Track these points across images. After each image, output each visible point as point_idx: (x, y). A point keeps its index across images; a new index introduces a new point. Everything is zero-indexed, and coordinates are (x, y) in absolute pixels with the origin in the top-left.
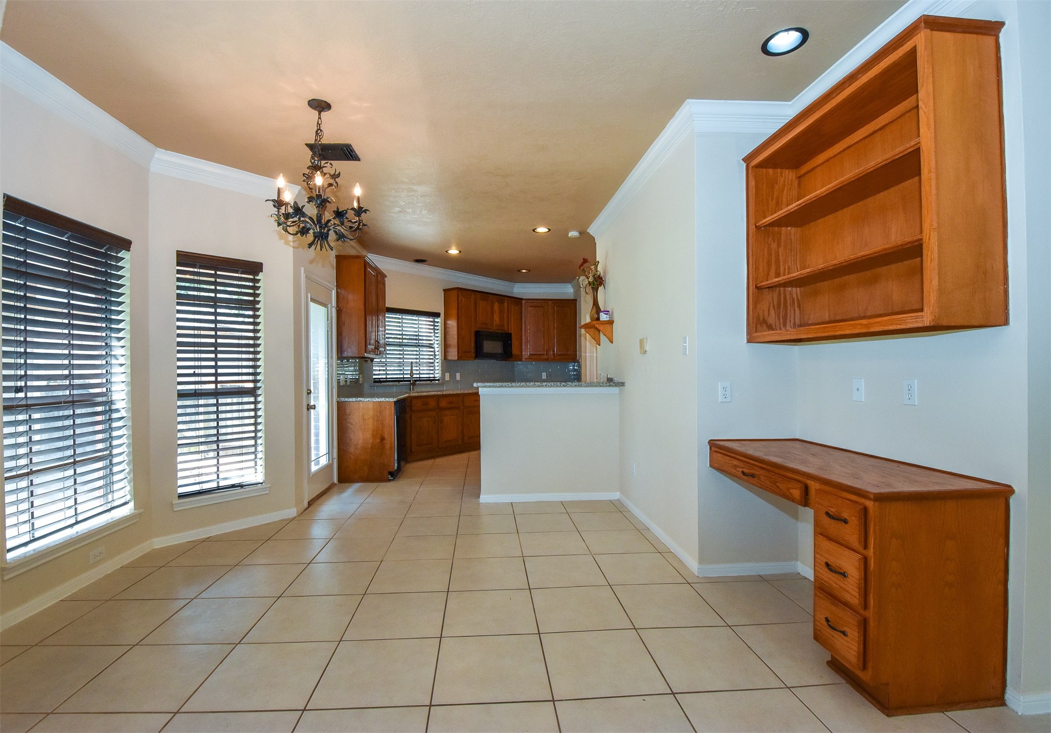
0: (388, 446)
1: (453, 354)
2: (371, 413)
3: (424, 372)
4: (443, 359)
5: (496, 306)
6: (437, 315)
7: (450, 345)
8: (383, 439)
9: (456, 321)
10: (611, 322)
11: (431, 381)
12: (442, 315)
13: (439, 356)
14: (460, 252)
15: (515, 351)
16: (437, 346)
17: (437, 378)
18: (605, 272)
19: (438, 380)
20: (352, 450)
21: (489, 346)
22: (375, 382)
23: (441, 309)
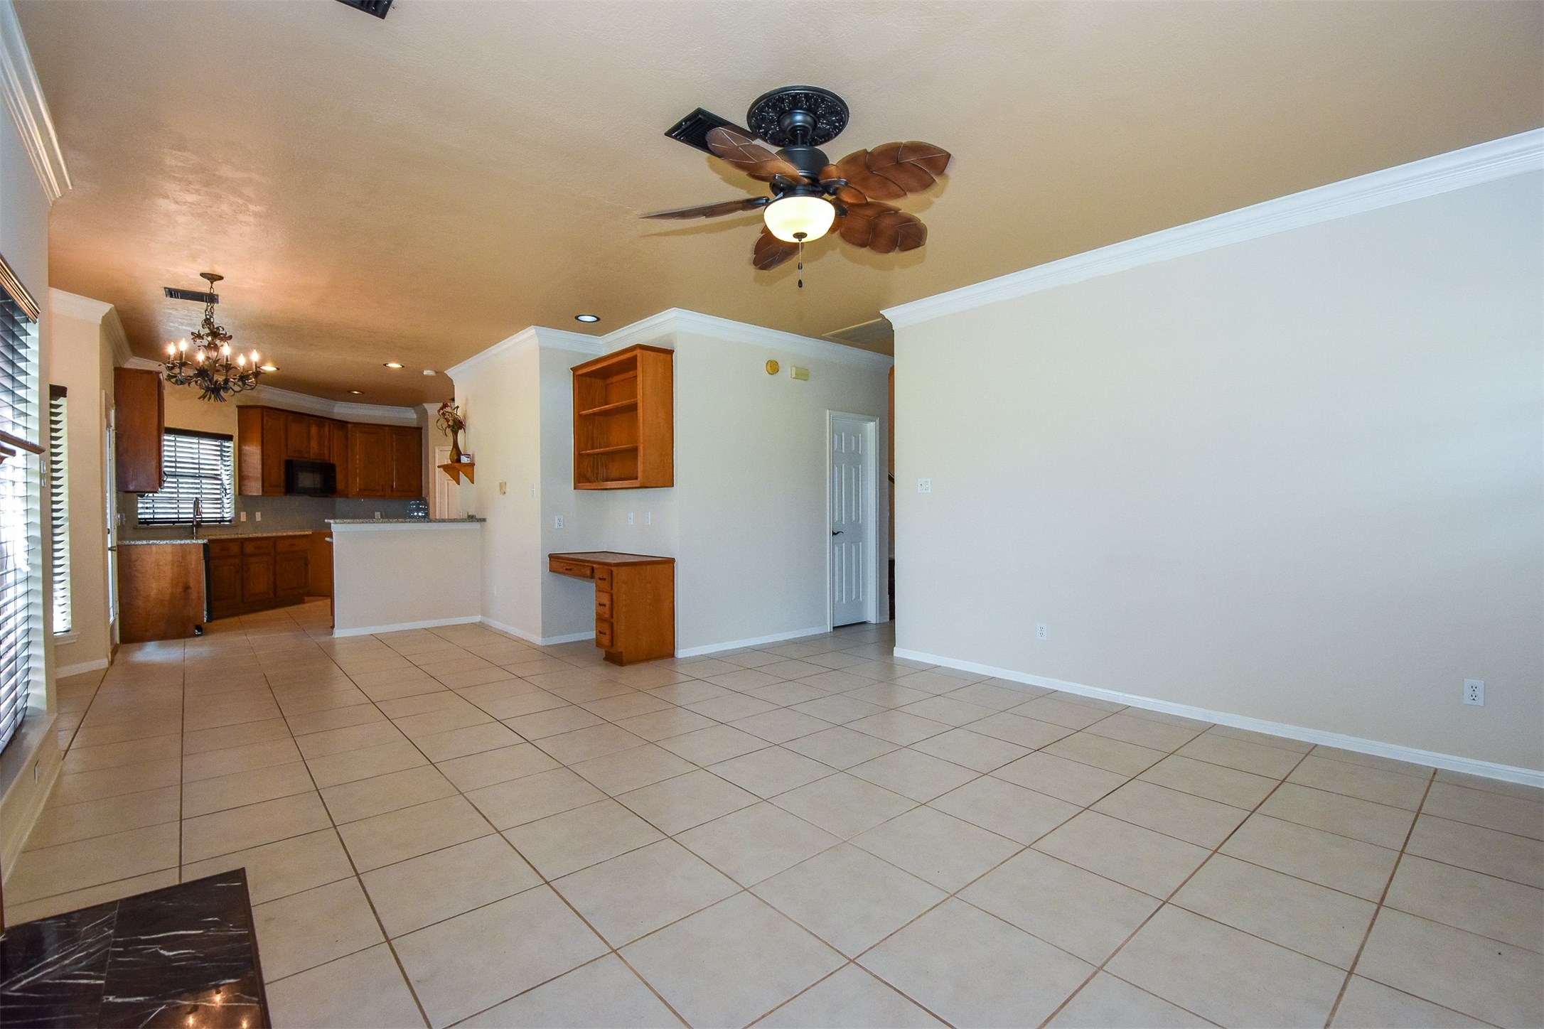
0: (194, 596)
1: (255, 488)
2: (169, 558)
3: (209, 511)
4: (237, 493)
5: (314, 430)
6: (229, 438)
7: (248, 477)
8: (187, 588)
9: (260, 447)
10: (472, 465)
11: (220, 522)
12: (236, 438)
13: (231, 490)
14: (278, 369)
15: (340, 486)
16: (228, 477)
17: (228, 519)
18: (465, 417)
19: (230, 521)
20: (140, 603)
21: (307, 480)
22: (140, 523)
23: (235, 432)
